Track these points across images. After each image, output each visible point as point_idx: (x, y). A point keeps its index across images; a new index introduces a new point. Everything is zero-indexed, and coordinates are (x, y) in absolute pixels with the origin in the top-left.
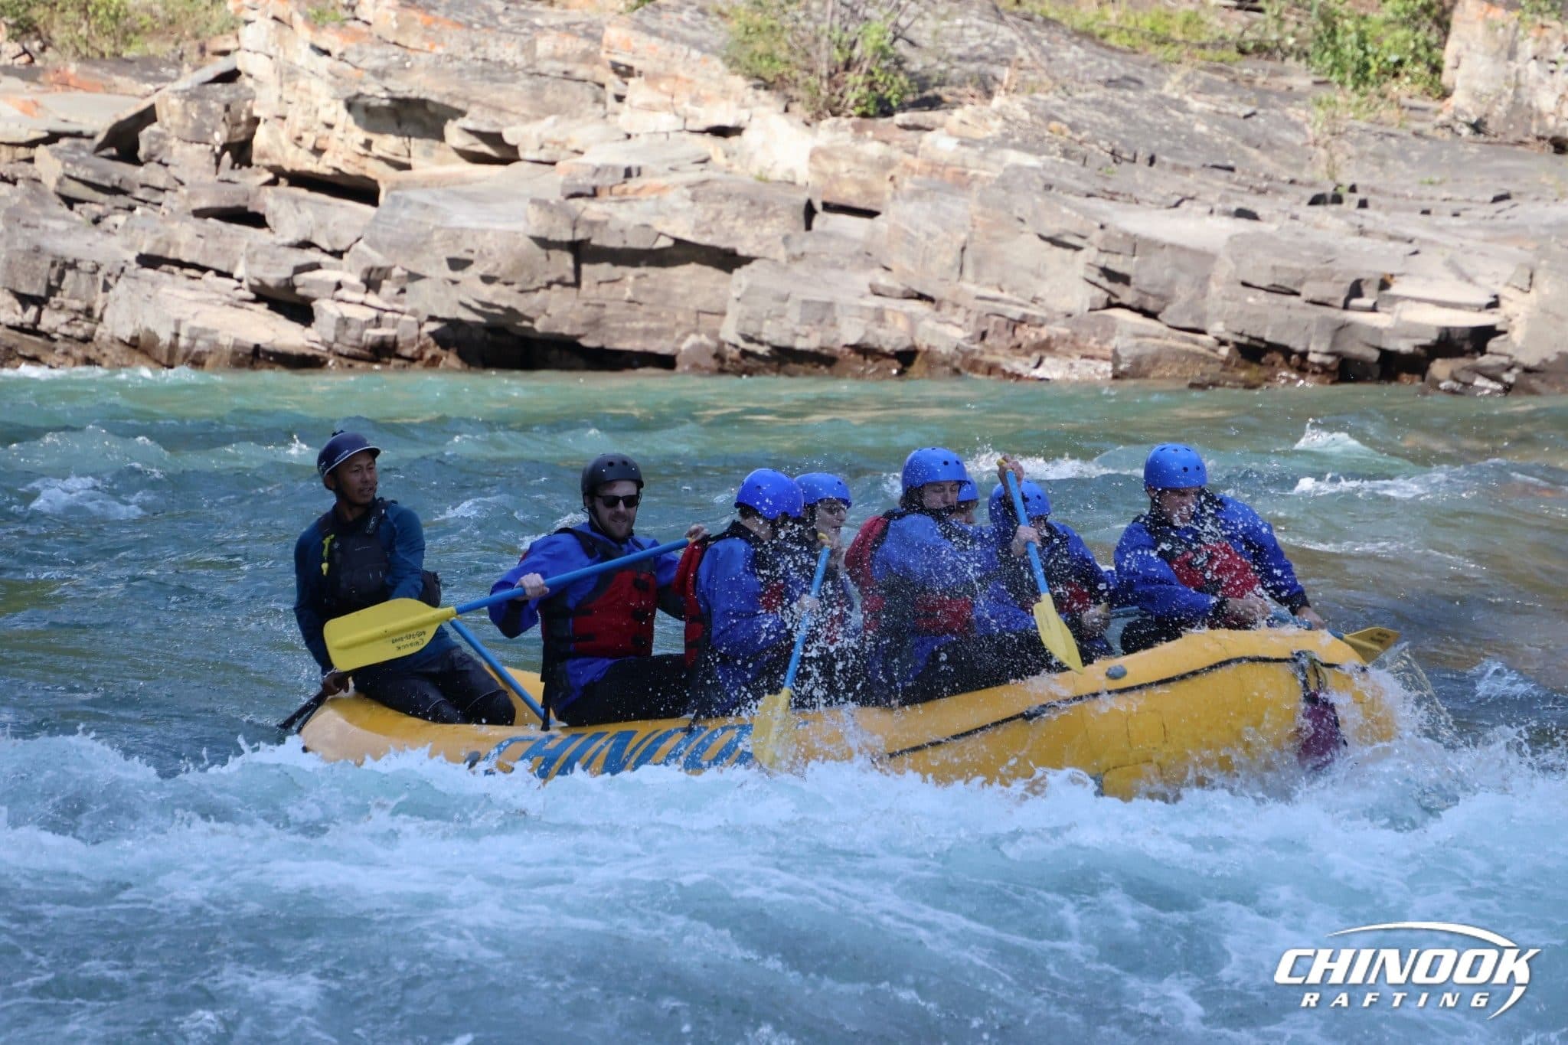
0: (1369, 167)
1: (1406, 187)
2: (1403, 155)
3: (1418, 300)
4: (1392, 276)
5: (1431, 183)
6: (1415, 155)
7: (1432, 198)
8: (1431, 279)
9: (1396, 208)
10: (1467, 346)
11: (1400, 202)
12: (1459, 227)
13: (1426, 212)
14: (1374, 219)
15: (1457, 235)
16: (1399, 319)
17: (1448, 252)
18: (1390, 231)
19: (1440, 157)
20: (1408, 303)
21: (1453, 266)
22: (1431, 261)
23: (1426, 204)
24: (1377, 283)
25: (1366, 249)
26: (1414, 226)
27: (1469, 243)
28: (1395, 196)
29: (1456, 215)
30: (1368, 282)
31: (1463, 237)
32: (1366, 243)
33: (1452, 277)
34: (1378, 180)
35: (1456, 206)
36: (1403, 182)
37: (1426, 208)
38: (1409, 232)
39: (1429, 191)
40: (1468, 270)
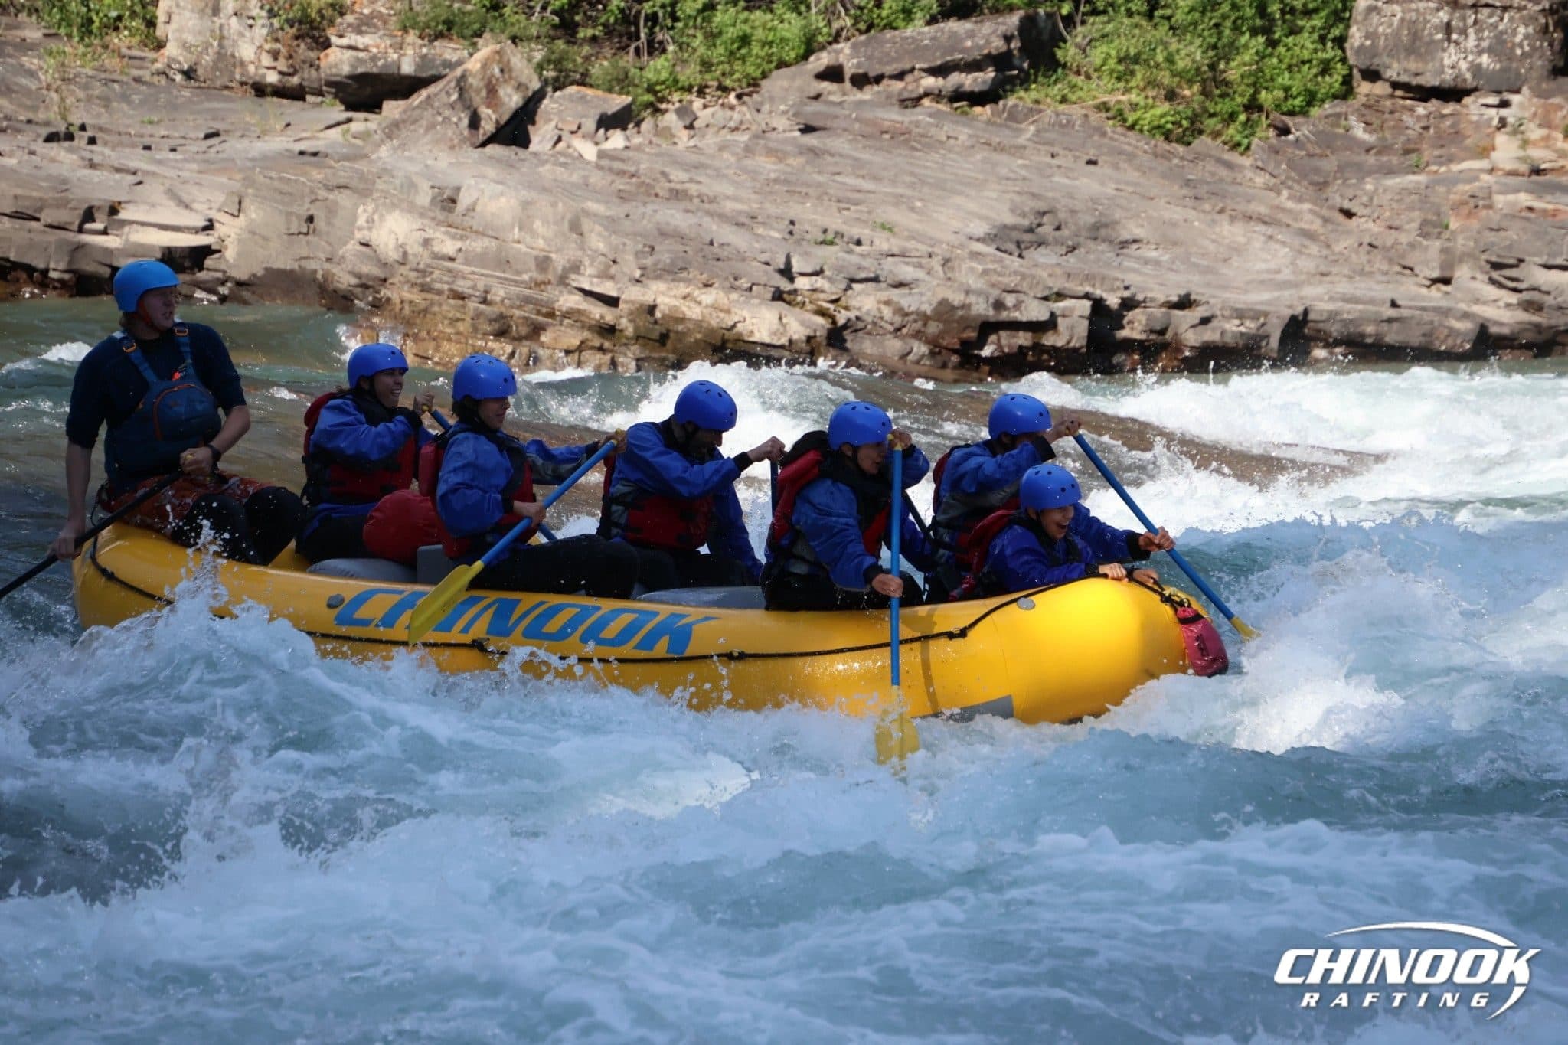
0: (97, 109)
1: (129, 126)
2: (125, 98)
3: (143, 224)
4: (120, 203)
5: (151, 123)
6: (136, 98)
7: (151, 136)
8: (153, 206)
9: (121, 144)
10: (187, 264)
11: (124, 138)
12: (176, 161)
13: (147, 148)
14: (103, 154)
15: (174, 168)
16: (127, 240)
17: (168, 183)
18: (116, 165)
19: (157, 100)
20: (135, 226)
21: (172, 194)
22: (153, 190)
23: (147, 141)
24: (107, 209)
25: (96, 180)
26: (137, 160)
27: (186, 174)
28: (119, 134)
29: (173, 150)
30: (99, 208)
31: (180, 170)
32: (96, 175)
33: (172, 204)
34: (104, 121)
35: (173, 143)
36: (127, 122)
37: (147, 144)
38: (133, 164)
39: (149, 129)
40: (185, 198)
